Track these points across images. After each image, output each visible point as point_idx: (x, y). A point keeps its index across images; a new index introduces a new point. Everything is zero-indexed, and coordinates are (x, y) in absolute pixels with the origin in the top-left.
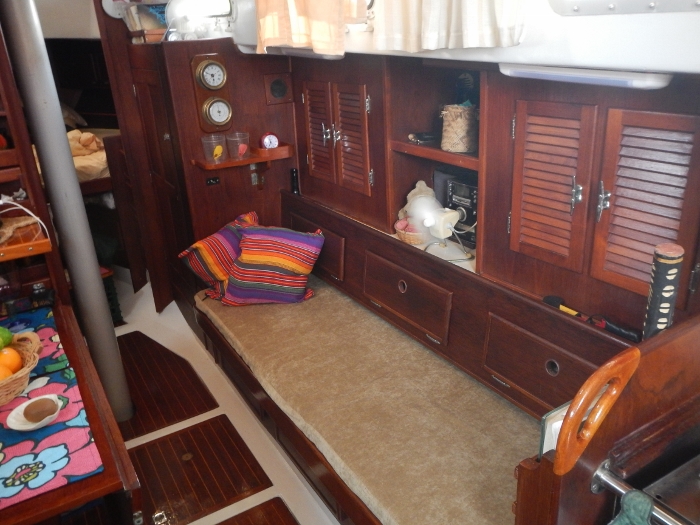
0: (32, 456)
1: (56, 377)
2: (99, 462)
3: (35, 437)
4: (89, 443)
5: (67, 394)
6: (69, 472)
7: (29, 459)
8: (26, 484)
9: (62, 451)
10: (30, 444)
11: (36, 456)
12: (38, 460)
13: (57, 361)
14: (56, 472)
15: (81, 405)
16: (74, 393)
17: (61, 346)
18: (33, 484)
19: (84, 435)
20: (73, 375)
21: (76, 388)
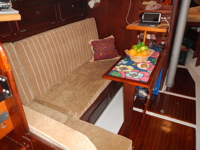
0: (137, 73)
1: (152, 62)
2: (147, 81)
3: (140, 70)
4: (149, 76)
5: (151, 66)
6: (141, 79)
7: (136, 73)
8: (133, 77)
9: (143, 75)
10: (139, 71)
11: (138, 73)
12: (138, 74)
13: (155, 59)
14: (139, 78)
15: (153, 69)
16: (153, 67)
17: (158, 57)
18: (134, 77)
19: (148, 75)
20: (156, 63)
21: (154, 66)
